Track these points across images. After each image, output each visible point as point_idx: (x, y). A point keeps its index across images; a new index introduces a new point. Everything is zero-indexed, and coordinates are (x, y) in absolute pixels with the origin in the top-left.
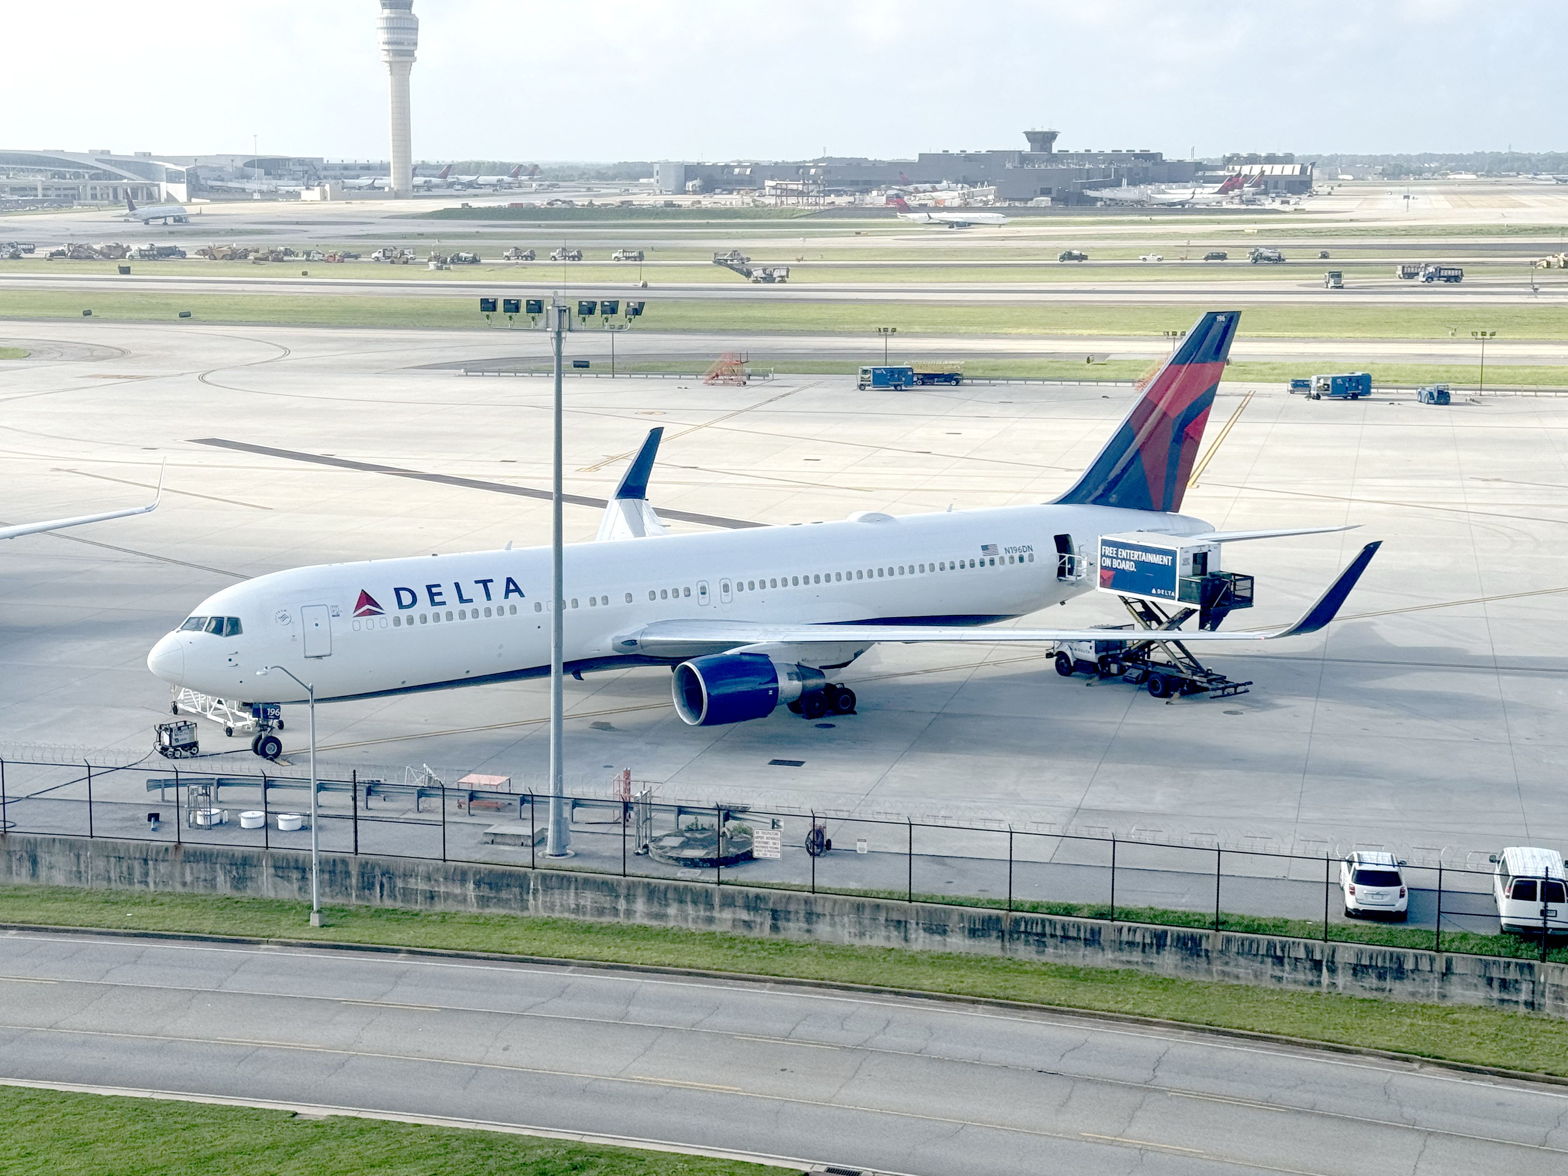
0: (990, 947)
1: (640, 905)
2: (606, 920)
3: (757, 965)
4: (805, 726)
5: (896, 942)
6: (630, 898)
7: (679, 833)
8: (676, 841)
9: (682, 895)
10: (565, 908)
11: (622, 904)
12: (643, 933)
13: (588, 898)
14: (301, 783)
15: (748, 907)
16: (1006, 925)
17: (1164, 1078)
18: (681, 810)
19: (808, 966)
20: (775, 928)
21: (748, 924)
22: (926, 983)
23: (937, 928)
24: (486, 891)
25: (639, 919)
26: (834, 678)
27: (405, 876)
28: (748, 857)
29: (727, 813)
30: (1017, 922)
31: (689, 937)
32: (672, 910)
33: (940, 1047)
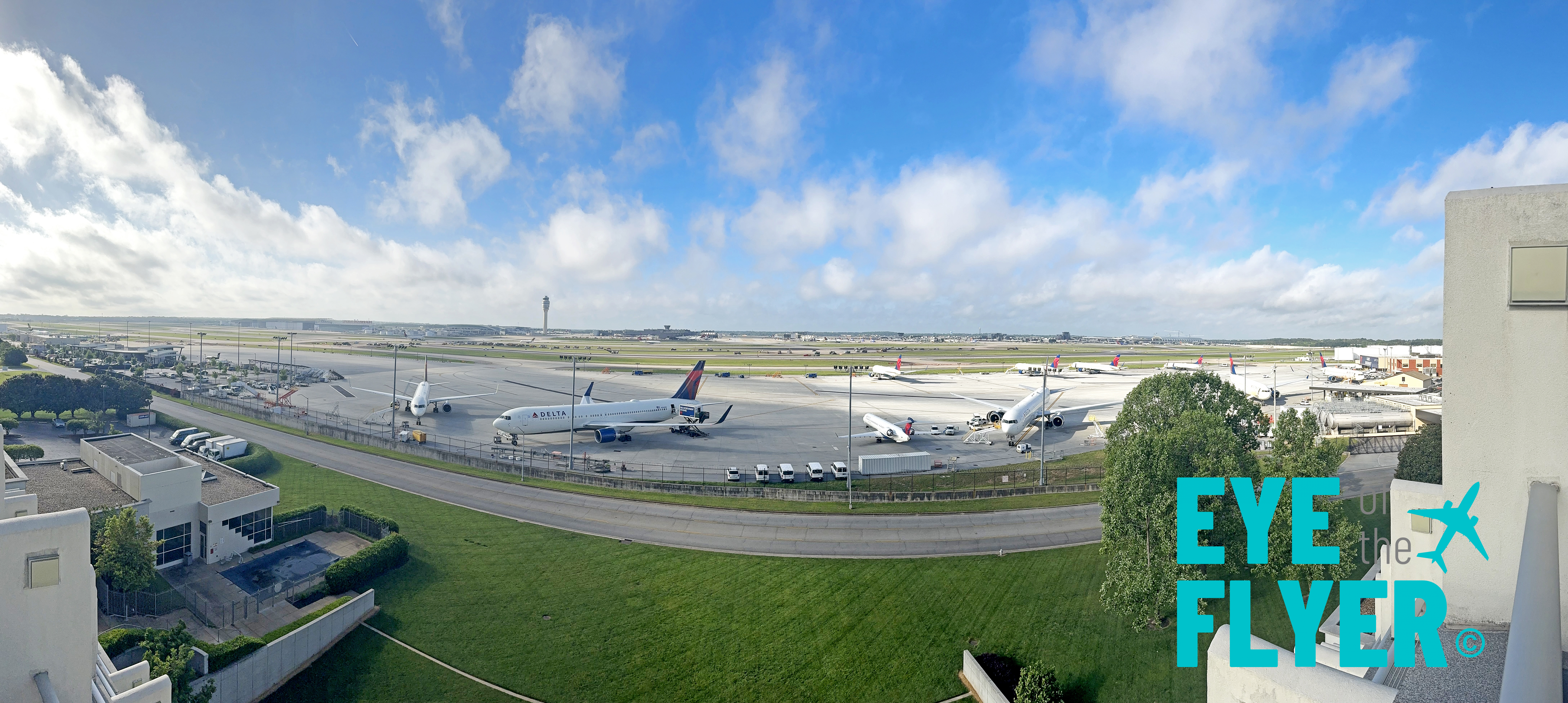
0: (658, 491)
1: (587, 481)
2: (580, 484)
3: (611, 494)
4: (621, 443)
5: (639, 490)
6: (585, 479)
7: (595, 466)
8: (595, 467)
9: (596, 479)
10: (572, 481)
11: (584, 481)
12: (588, 487)
13: (577, 479)
14: (521, 451)
15: (609, 482)
16: (662, 486)
17: (694, 518)
18: (596, 461)
19: (621, 495)
20: (615, 487)
21: (609, 486)
22: (646, 498)
23: (648, 487)
24: (556, 476)
25: (587, 484)
26: (627, 433)
27: (540, 472)
28: (609, 471)
29: (605, 461)
30: (664, 485)
31: (597, 488)
32: (594, 482)
33: (648, 513)
